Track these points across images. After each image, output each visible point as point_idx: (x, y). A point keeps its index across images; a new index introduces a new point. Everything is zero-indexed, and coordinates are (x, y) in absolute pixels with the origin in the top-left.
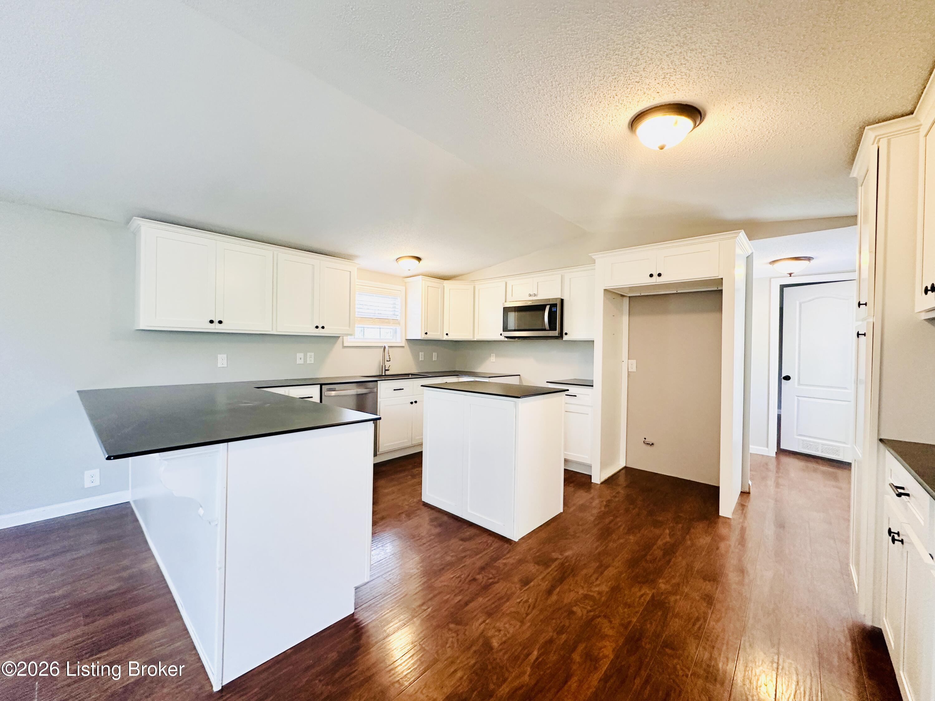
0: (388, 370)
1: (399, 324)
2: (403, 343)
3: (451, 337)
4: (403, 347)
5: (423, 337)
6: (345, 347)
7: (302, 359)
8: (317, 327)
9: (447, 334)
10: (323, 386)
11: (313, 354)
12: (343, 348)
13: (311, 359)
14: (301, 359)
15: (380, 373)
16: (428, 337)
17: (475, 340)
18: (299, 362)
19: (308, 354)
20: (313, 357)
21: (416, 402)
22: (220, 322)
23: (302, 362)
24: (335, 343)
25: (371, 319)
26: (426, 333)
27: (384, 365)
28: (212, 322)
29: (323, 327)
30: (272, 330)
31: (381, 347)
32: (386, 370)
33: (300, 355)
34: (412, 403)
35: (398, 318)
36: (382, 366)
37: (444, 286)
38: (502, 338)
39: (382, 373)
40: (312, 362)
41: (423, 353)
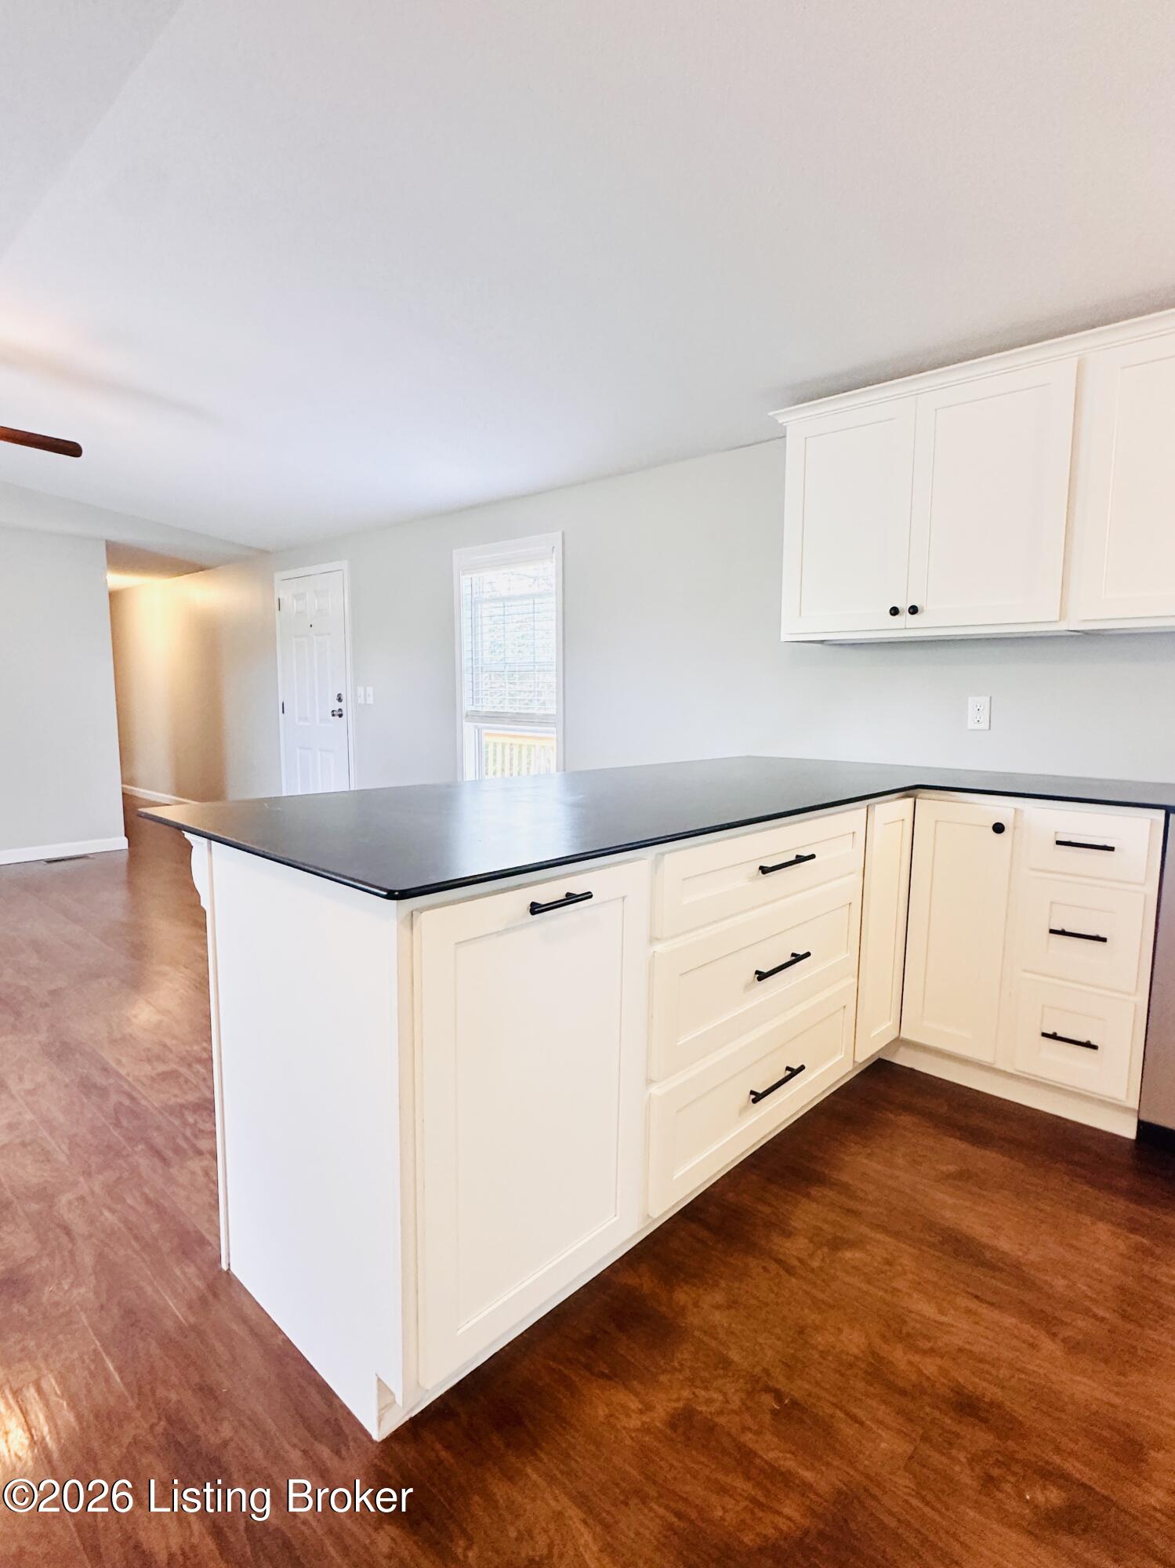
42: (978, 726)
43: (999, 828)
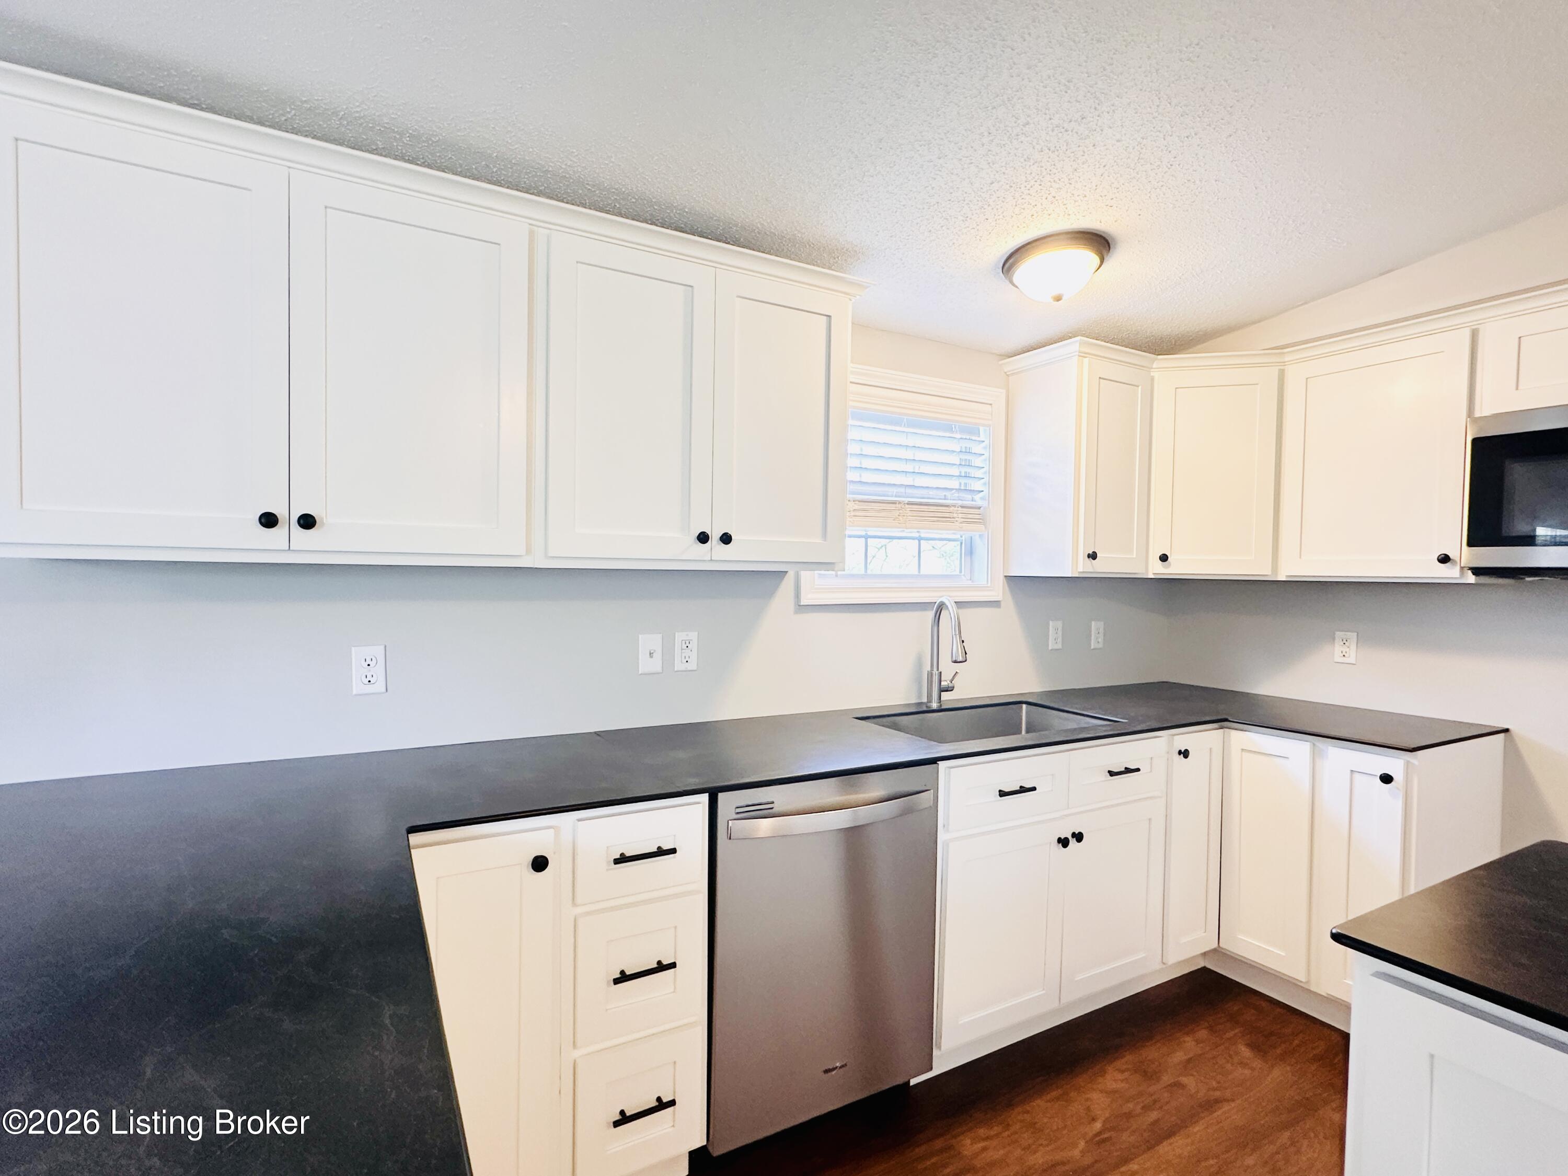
0: (948, 689)
1: (982, 521)
2: (998, 591)
3: (1177, 568)
4: (996, 604)
5: (1083, 567)
6: (801, 608)
7: (658, 656)
8: (703, 538)
9: (1164, 558)
10: (721, 796)
11: (693, 636)
12: (796, 612)
13: (687, 653)
14: (651, 654)
15: (920, 695)
16: (1099, 568)
17: (1282, 577)
18: (647, 665)
19: (680, 636)
20: (694, 645)
21: (1079, 837)
22: (307, 522)
23: (655, 665)
24: (770, 594)
25: (892, 507)
26: (1093, 556)
27: (935, 671)
28: (269, 520)
29: (726, 539)
30: (529, 551)
31: (922, 606)
32: (943, 690)
33: (650, 641)
34: (1064, 842)
35: (978, 500)
36: (930, 675)
37: (1152, 379)
38: (1449, 573)
39: (930, 700)
40: (692, 666)
41: (1059, 624)
42: (370, 689)
43: (540, 864)
